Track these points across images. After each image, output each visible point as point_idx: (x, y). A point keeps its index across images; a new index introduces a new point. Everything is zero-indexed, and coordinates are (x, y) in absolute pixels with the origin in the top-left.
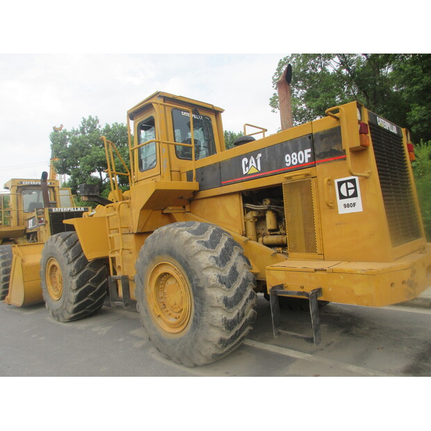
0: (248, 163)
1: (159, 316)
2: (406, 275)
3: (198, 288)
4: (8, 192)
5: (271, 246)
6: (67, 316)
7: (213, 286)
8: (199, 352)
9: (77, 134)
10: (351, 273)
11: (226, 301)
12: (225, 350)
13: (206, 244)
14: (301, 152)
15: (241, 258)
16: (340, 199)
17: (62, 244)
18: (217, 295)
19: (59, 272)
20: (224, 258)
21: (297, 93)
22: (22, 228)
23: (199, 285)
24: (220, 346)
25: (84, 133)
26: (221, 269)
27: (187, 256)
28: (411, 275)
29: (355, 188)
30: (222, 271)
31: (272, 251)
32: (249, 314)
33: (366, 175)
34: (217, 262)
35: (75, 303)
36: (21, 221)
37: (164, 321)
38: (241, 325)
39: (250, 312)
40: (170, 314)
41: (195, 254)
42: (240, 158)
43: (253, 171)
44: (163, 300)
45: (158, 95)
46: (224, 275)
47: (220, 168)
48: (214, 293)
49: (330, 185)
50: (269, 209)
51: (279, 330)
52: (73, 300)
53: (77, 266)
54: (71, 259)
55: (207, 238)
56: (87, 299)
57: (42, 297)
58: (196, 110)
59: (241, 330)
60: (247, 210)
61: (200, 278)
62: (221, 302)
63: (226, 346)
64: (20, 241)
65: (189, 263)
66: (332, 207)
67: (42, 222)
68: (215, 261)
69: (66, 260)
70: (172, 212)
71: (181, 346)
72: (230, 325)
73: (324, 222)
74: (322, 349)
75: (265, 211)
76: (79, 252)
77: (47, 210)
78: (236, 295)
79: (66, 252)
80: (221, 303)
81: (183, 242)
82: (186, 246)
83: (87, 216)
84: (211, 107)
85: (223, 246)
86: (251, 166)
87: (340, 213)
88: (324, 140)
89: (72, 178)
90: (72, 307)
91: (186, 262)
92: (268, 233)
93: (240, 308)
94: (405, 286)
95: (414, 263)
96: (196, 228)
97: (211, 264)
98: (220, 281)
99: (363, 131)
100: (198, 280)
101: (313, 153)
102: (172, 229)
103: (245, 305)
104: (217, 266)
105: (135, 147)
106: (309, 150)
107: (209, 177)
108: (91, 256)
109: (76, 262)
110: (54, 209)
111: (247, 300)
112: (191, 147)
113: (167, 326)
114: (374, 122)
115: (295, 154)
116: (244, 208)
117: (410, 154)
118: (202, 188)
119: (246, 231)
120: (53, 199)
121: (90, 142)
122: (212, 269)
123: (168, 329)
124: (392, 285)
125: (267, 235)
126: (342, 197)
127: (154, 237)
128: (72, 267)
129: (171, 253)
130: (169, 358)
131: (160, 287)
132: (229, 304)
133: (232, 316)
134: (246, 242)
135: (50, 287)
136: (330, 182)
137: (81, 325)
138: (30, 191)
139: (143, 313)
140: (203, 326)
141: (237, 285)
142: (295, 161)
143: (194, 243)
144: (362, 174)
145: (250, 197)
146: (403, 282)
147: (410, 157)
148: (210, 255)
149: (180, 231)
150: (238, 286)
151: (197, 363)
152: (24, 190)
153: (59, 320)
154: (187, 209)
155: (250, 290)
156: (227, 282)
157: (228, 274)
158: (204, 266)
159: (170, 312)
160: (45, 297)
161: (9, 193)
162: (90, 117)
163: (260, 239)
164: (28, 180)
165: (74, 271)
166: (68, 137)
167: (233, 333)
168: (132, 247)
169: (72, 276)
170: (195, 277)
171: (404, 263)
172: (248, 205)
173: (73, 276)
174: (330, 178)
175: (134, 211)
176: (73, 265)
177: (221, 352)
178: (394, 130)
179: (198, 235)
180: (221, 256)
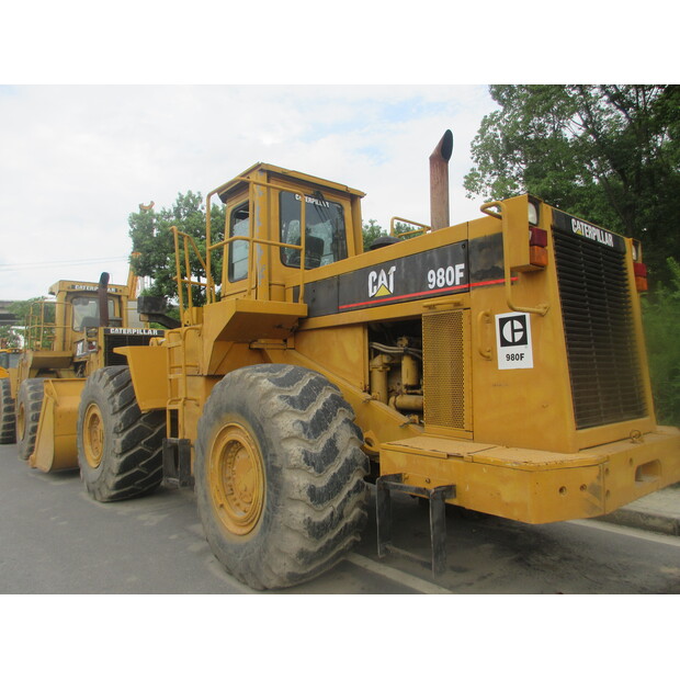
0: (377, 280)
1: (222, 506)
2: (590, 476)
3: (273, 467)
4: (53, 299)
5: (404, 411)
6: (107, 493)
7: (294, 468)
8: (269, 567)
9: (169, 217)
10: (498, 466)
11: (312, 491)
12: (309, 570)
13: (292, 401)
14: (450, 268)
15: (347, 427)
16: (502, 345)
17: (107, 384)
18: (299, 481)
19: (101, 426)
20: (318, 425)
21: (512, 168)
22: (68, 354)
23: (274, 464)
24: (300, 562)
25: (179, 217)
26: (311, 441)
27: (263, 419)
28: (598, 477)
29: (524, 330)
30: (312, 444)
31: (404, 419)
32: (352, 516)
33: (541, 310)
34: (305, 430)
35: (118, 475)
36: (68, 344)
37: (228, 514)
38: (336, 532)
39: (353, 514)
40: (238, 505)
41: (274, 415)
42: (365, 272)
43: (384, 292)
44: (230, 482)
45: (259, 168)
46: (314, 451)
47: (338, 284)
48: (296, 478)
49: (488, 322)
50: (406, 353)
51: (387, 546)
52: (115, 470)
53: (125, 419)
54: (118, 407)
55: (296, 392)
56: (136, 470)
57: (77, 460)
58: (318, 193)
59: (338, 539)
60: (373, 353)
61: (277, 453)
62: (305, 493)
63: (310, 563)
64: (64, 374)
65: (265, 428)
66: (490, 358)
67: (92, 347)
68: (301, 429)
69: (111, 407)
70: (265, 347)
71: (246, 555)
72: (316, 530)
73: (476, 380)
74: (470, 584)
75: (400, 356)
76: (129, 399)
77: (101, 331)
78: (331, 483)
79: (112, 396)
80: (304, 495)
81: (260, 396)
82: (263, 402)
83: (155, 344)
84: (344, 189)
85: (320, 406)
86: (381, 285)
87: (500, 368)
88: (484, 251)
89: (157, 283)
90: (113, 480)
91: (261, 427)
92: (404, 391)
93: (336, 505)
94: (585, 494)
95: (608, 457)
96: (283, 375)
97: (295, 433)
98: (306, 460)
99: (536, 242)
100: (274, 455)
101: (467, 271)
102: (248, 374)
103: (345, 501)
104: (303, 436)
105: (226, 240)
106: (462, 266)
107: (323, 296)
108: (146, 404)
109: (124, 412)
110: (112, 329)
111: (349, 493)
112: (300, 250)
113: (231, 522)
114: (564, 227)
115: (441, 270)
116: (370, 349)
117: (637, 280)
118: (311, 313)
119: (370, 385)
120: (117, 315)
121: (186, 231)
122: (296, 440)
123: (232, 528)
124: (561, 490)
125: (403, 394)
126: (504, 343)
127: (223, 385)
128: (117, 420)
129: (243, 411)
130: (230, 572)
131: (228, 461)
132: (316, 496)
133: (322, 516)
134: (367, 402)
135: (88, 447)
136: (488, 317)
137: (124, 509)
138: (85, 300)
139: (201, 501)
140: (276, 527)
141: (333, 469)
142: (441, 281)
143: (275, 398)
144: (536, 310)
145: (380, 333)
146: (582, 488)
147: (637, 286)
148: (295, 418)
149: (258, 378)
150: (336, 471)
151: (267, 585)
152: (76, 297)
153: (95, 499)
154: (290, 343)
155: (356, 478)
156: (316, 463)
157: (320, 450)
158: (284, 434)
159: (238, 501)
160: (81, 462)
161: (55, 300)
162: (190, 193)
163: (392, 399)
164: (84, 283)
165: (120, 426)
166: (155, 221)
167: (323, 542)
168: (200, 396)
169: (116, 432)
170: (271, 451)
171: (590, 456)
172: (377, 346)
173: (118, 433)
174: (488, 311)
175: (206, 341)
176: (120, 416)
177: (303, 572)
178: (608, 241)
179: (283, 385)
180: (313, 422)
